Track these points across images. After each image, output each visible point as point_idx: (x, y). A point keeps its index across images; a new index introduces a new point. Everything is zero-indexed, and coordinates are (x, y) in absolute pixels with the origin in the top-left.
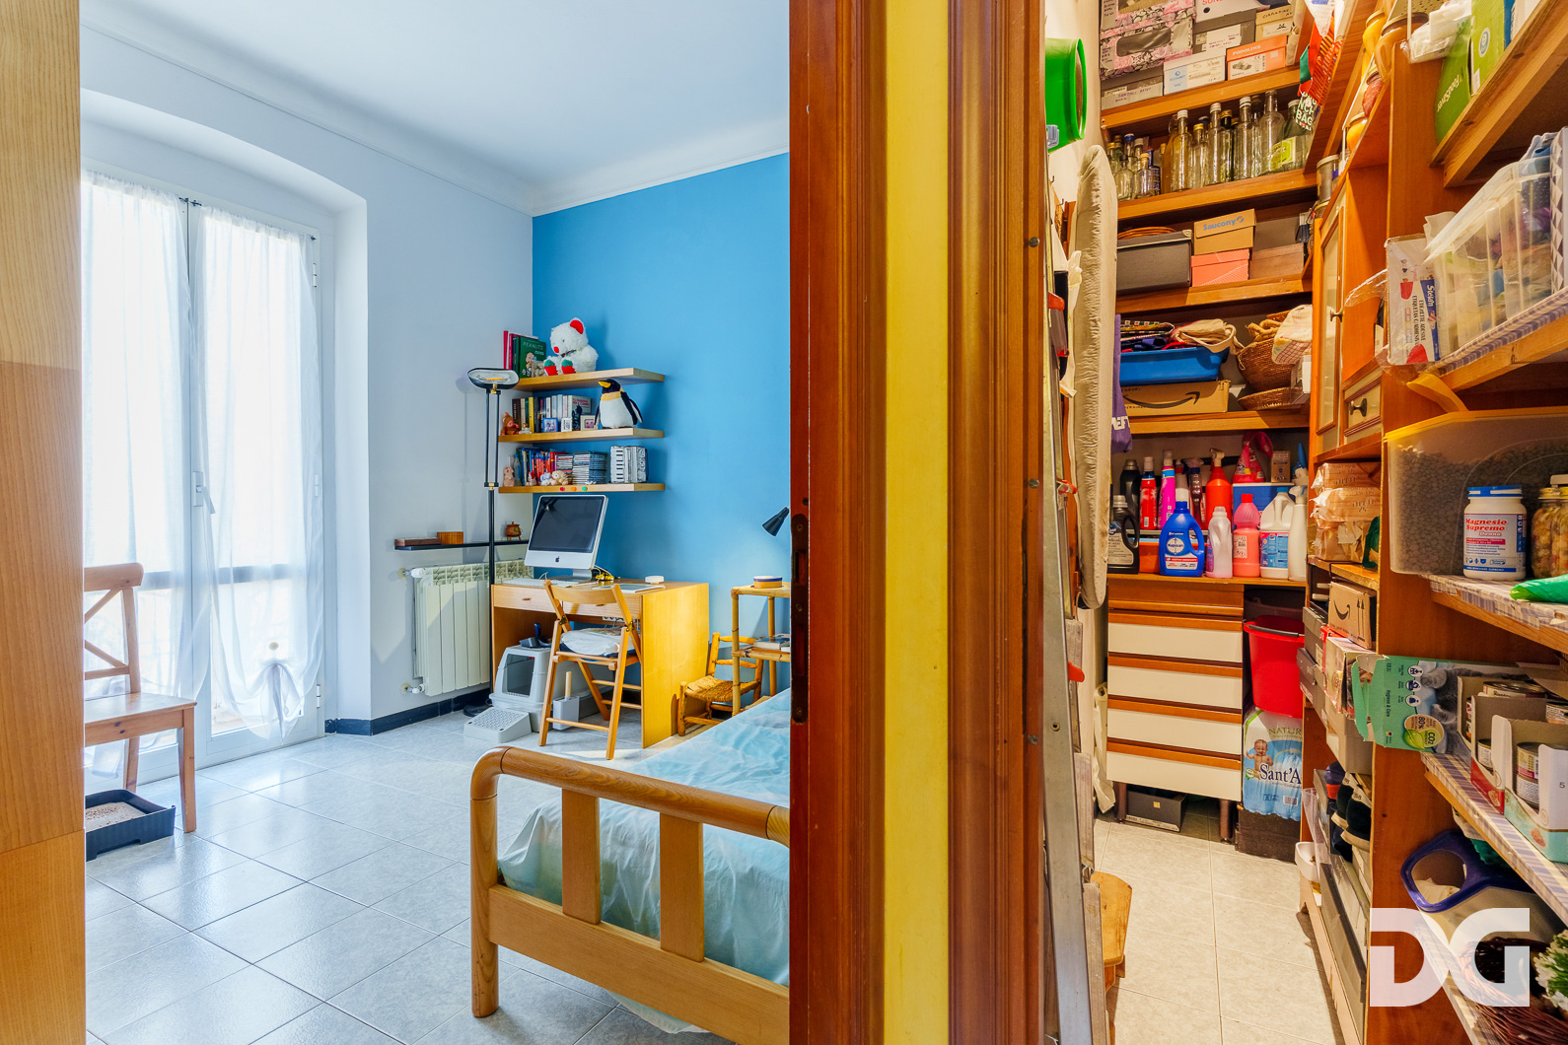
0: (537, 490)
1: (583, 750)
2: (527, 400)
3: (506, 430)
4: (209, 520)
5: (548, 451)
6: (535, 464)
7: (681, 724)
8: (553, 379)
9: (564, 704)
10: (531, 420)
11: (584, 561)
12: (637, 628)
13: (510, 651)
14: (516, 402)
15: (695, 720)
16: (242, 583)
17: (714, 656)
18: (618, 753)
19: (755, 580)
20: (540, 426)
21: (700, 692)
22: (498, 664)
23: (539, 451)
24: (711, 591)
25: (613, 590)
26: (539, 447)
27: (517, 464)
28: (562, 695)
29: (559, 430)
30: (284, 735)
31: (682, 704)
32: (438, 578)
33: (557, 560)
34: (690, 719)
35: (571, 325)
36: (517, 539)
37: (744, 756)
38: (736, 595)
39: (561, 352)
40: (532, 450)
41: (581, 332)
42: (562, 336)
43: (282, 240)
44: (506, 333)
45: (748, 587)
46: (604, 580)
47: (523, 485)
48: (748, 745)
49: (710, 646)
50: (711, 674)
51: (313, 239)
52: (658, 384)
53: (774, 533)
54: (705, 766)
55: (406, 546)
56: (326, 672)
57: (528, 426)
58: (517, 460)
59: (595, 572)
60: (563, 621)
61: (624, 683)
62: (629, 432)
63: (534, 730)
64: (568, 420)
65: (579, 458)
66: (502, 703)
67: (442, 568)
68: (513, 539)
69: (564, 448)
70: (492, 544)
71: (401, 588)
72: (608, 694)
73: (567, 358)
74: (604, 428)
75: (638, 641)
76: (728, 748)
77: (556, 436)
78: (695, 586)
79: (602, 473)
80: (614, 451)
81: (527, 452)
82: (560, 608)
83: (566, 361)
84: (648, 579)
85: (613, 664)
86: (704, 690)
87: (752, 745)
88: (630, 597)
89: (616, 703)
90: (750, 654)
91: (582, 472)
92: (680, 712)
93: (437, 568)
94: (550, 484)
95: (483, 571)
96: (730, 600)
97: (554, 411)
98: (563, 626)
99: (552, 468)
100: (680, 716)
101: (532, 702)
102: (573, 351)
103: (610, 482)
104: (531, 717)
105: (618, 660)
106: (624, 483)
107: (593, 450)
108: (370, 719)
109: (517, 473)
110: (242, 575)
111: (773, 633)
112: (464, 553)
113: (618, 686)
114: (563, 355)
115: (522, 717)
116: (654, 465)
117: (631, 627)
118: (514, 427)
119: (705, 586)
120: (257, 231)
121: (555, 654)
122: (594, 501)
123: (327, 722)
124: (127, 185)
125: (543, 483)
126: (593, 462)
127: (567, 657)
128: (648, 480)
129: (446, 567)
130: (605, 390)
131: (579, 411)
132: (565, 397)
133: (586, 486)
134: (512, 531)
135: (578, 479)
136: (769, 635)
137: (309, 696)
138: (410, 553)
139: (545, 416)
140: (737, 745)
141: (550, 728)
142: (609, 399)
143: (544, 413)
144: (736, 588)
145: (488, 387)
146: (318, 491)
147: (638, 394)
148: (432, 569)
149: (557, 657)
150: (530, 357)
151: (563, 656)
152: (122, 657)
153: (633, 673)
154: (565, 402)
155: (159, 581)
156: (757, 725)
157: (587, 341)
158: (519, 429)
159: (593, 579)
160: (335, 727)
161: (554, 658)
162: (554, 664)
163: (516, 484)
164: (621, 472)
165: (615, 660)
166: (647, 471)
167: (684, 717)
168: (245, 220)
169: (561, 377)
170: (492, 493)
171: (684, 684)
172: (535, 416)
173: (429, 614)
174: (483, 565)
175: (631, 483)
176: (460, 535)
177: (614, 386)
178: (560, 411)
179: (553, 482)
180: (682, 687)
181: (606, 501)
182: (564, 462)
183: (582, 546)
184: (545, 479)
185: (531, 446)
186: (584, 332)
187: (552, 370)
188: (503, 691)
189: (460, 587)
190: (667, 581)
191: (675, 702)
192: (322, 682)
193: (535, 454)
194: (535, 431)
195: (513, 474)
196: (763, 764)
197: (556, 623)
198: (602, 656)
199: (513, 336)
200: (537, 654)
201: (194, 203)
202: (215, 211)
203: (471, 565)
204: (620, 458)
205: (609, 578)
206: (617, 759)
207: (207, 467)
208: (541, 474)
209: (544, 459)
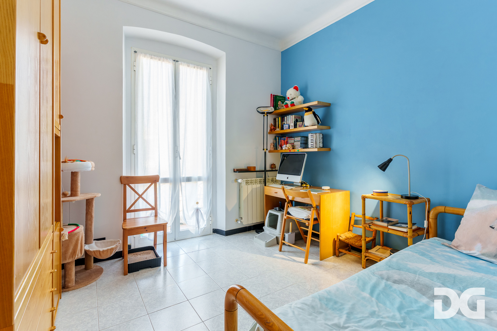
0: (282, 151)
1: (295, 256)
2: (278, 118)
3: (271, 130)
4: (180, 161)
5: (286, 137)
6: (281, 142)
7: (337, 252)
8: (287, 109)
9: (289, 235)
10: (280, 125)
11: (297, 179)
12: (318, 208)
13: (270, 211)
14: (275, 120)
15: (344, 251)
16: (189, 182)
17: (352, 223)
18: (310, 261)
19: (374, 192)
20: (283, 127)
21: (346, 239)
22: (266, 216)
23: (282, 137)
24: (351, 194)
25: (308, 193)
26: (283, 135)
27: (275, 142)
28: (288, 231)
29: (289, 128)
30: (200, 233)
31: (337, 243)
32: (247, 183)
33: (288, 178)
34: (341, 250)
35: (294, 88)
36: (275, 169)
37: (377, 303)
38: (364, 198)
39: (290, 99)
40: (280, 136)
41: (297, 90)
42: (291, 93)
43: (201, 70)
44: (271, 95)
45: (370, 195)
46: (306, 187)
47: (277, 150)
48: (379, 295)
49: (350, 218)
50: (351, 231)
51: (210, 69)
52: (328, 106)
53: (384, 170)
54: (353, 307)
55: (237, 171)
56: (213, 212)
57: (279, 128)
58: (275, 140)
59: (302, 184)
60: (288, 203)
61: (313, 230)
62: (316, 127)
63: (278, 243)
64: (292, 124)
65: (297, 139)
66: (267, 231)
67: (248, 179)
68: (273, 169)
69: (291, 135)
70: (265, 171)
71: (235, 185)
72: (306, 233)
73: (292, 101)
74: (306, 126)
75: (318, 214)
76: (366, 295)
77: (288, 131)
78: (344, 192)
79: (305, 144)
80: (310, 135)
81: (278, 138)
82: (288, 198)
83: (292, 102)
84: (323, 188)
85: (308, 223)
86: (347, 239)
87: (381, 295)
88: (315, 195)
89: (309, 237)
90: (371, 227)
91: (298, 144)
92: (337, 246)
93: (247, 179)
94: (286, 149)
95: (262, 181)
96: (361, 201)
97: (288, 122)
98: (289, 205)
99: (287, 143)
100: (337, 248)
101: (277, 232)
102: (294, 98)
103: (308, 148)
104: (277, 238)
105: (310, 222)
106: (313, 148)
107: (302, 135)
108: (225, 230)
109: (275, 145)
110: (189, 179)
111: (382, 216)
112: (257, 174)
113: (310, 230)
114: (291, 100)
115: (274, 238)
116: (326, 141)
117: (315, 208)
118: (274, 128)
119: (348, 192)
120: (194, 68)
121: (285, 216)
122: (302, 155)
123: (213, 229)
124: (159, 58)
125: (283, 148)
126: (301, 140)
127: (290, 217)
128: (323, 147)
129: (250, 179)
130: (306, 111)
131: (297, 121)
132: (292, 116)
133: (299, 149)
134: (273, 166)
135: (296, 147)
136: (380, 218)
137: (208, 220)
138: (237, 174)
139: (284, 124)
140: (372, 293)
141: (284, 244)
142: (308, 115)
143: (284, 122)
144: (364, 195)
145: (263, 113)
146: (211, 152)
147: (320, 112)
148: (245, 180)
149: (286, 217)
150: (280, 103)
151: (288, 217)
152: (153, 204)
153: (316, 227)
154: (292, 118)
155: (166, 180)
156: (383, 278)
157: (300, 94)
158: (276, 129)
159: (301, 186)
160: (216, 231)
161: (285, 217)
162: (285, 219)
163: (274, 149)
164: (312, 144)
165: (308, 221)
166: (323, 143)
167: (338, 249)
168: (191, 65)
169: (290, 108)
170: (265, 153)
171: (338, 234)
172: (281, 124)
173: (244, 196)
174: (262, 179)
175: (316, 148)
176: (255, 168)
177: (310, 109)
178: (290, 121)
179: (287, 148)
180: (338, 236)
181: (306, 155)
182: (291, 141)
183: (297, 173)
184: (284, 147)
185: (280, 135)
186: (299, 90)
187: (287, 106)
188: (268, 226)
189: (254, 186)
190: (331, 189)
191: (335, 242)
192: (212, 215)
193: (281, 138)
194: (281, 130)
195: (274, 146)
196: (391, 314)
197: (286, 203)
198: (303, 219)
199: (274, 95)
200: (279, 214)
201: (177, 61)
202: (182, 63)
203: (258, 179)
204: (312, 138)
205: (307, 186)
206: (309, 264)
207: (179, 145)
208: (283, 145)
209: (284, 140)
